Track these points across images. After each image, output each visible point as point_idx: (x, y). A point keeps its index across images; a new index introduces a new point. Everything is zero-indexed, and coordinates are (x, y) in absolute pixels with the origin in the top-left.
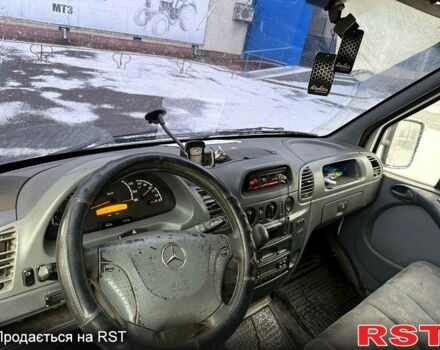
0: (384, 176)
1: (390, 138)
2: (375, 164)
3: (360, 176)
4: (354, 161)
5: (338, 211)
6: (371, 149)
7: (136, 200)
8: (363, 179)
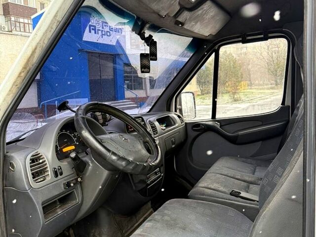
0: (186, 123)
1: (181, 105)
2: (179, 117)
3: (175, 124)
4: (169, 116)
5: (173, 144)
6: (174, 111)
7: (78, 143)
8: (177, 125)
